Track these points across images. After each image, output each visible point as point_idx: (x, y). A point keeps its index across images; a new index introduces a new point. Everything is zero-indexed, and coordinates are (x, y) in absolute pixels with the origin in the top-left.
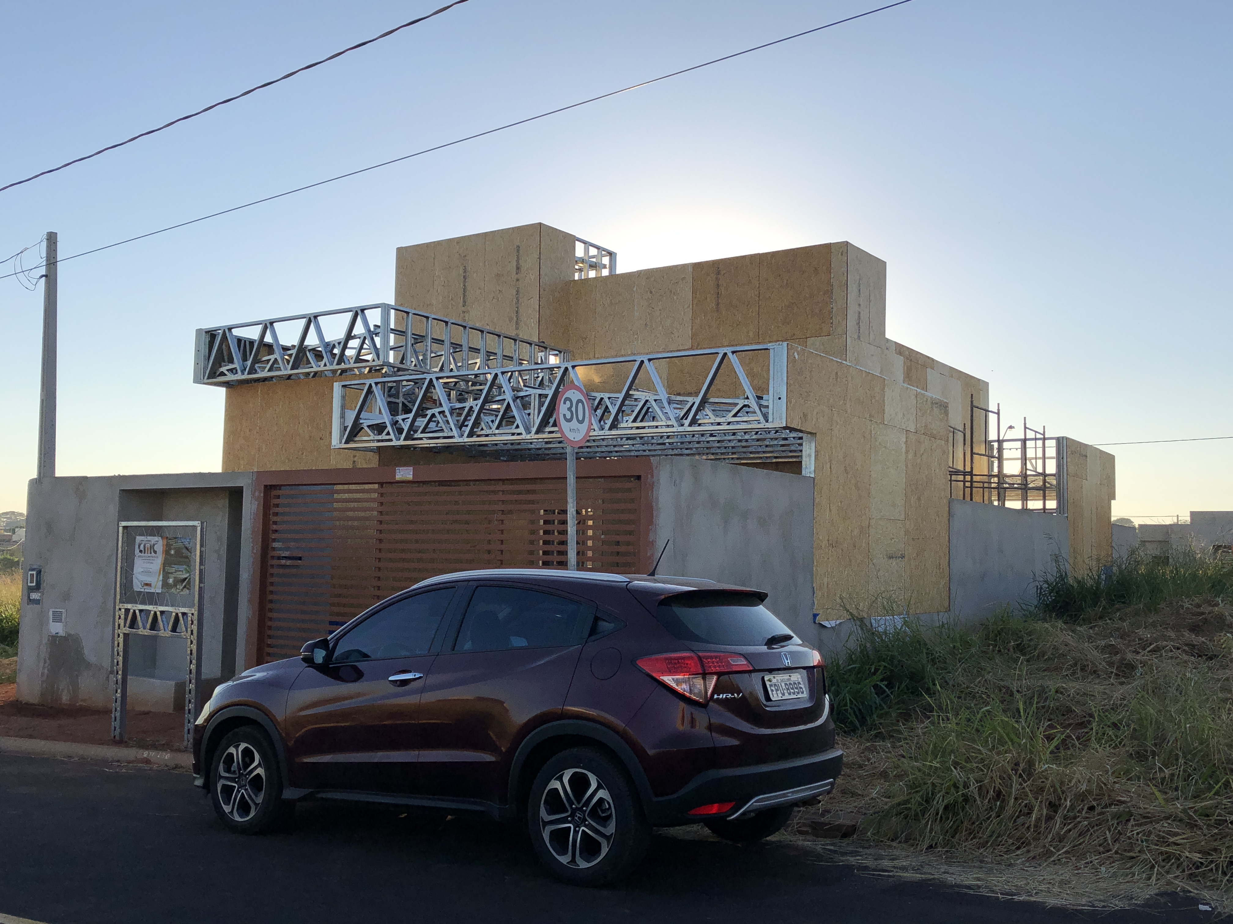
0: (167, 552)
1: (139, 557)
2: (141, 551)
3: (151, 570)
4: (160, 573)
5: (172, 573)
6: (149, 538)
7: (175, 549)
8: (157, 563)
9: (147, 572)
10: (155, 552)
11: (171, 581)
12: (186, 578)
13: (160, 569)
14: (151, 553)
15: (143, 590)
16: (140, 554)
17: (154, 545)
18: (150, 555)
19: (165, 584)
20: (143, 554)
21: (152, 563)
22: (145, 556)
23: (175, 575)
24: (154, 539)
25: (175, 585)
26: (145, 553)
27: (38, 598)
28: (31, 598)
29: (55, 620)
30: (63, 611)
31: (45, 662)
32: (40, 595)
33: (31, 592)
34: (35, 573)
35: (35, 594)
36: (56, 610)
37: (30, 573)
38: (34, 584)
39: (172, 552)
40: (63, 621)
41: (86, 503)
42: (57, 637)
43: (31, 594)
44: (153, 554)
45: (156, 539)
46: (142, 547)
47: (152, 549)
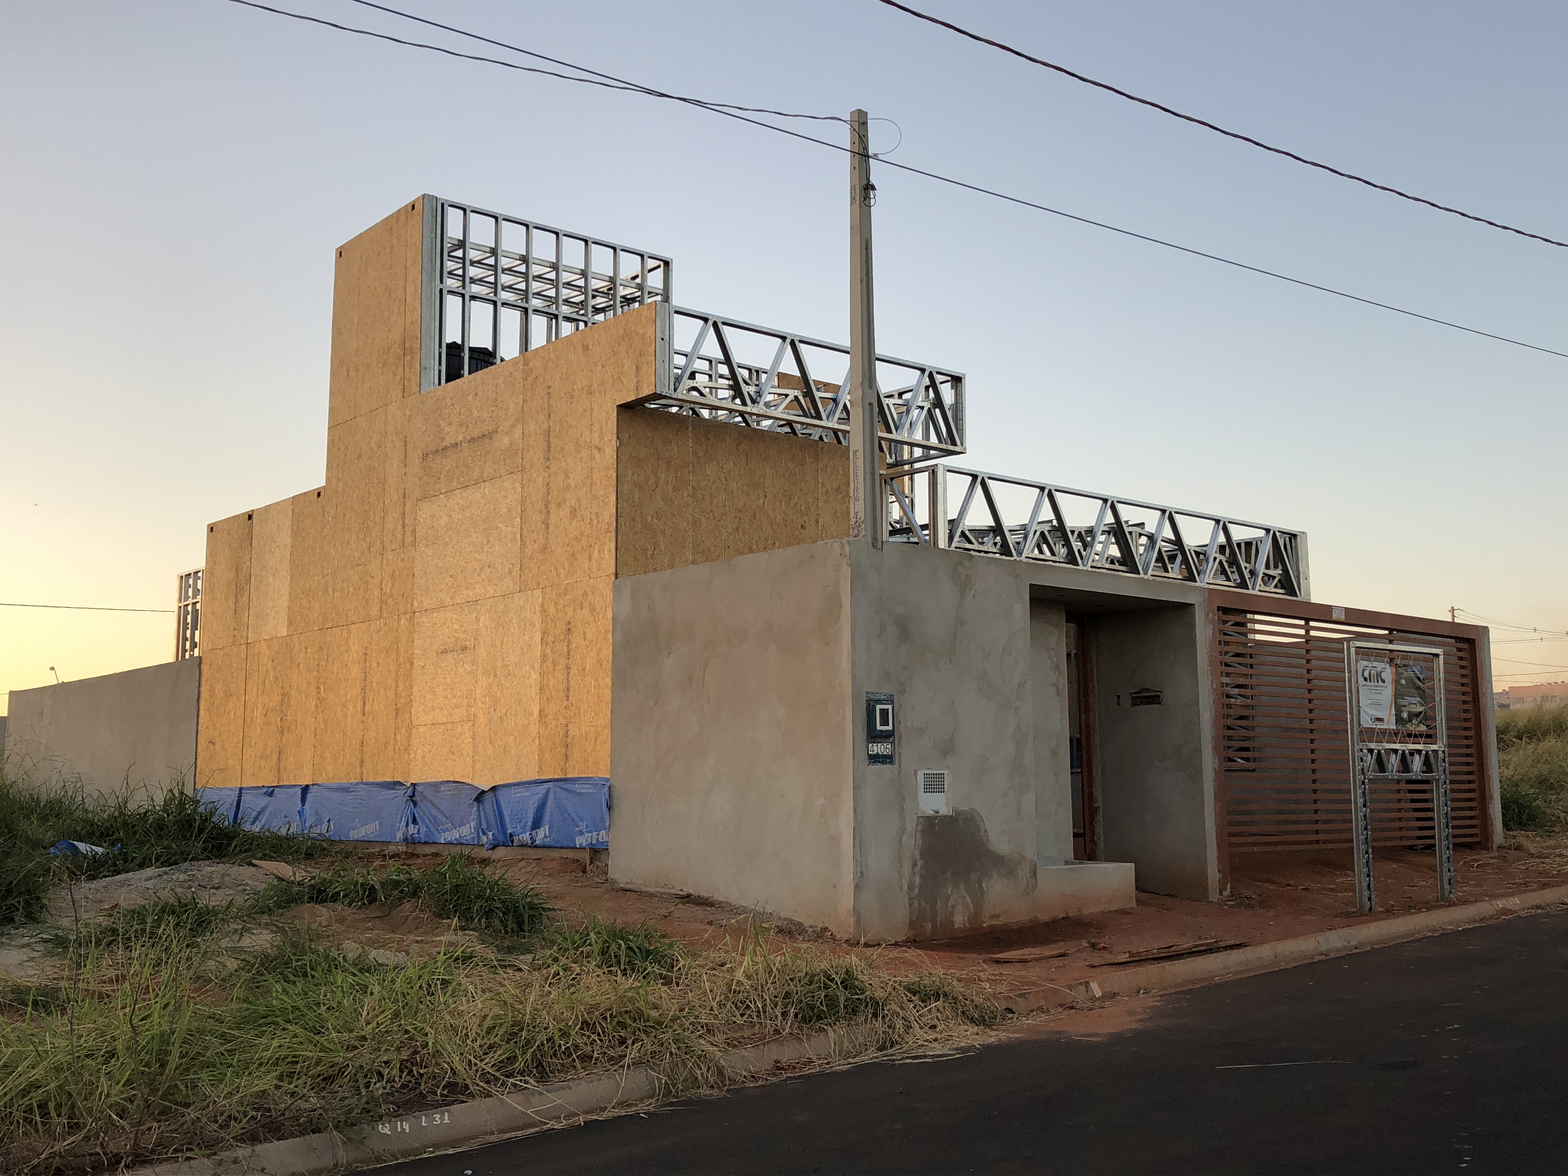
0: (1397, 682)
1: (1363, 686)
2: (1365, 679)
3: (1381, 702)
4: (1391, 707)
5: (1404, 706)
6: (1375, 664)
7: (1405, 679)
8: (1387, 692)
9: (1376, 704)
10: (1383, 681)
11: (1405, 715)
12: (1421, 713)
13: (1392, 702)
14: (1378, 682)
15: (1374, 726)
16: (1365, 683)
17: (1381, 672)
18: (1376, 684)
19: (1399, 720)
20: (1368, 683)
21: (1381, 694)
22: (1371, 686)
23: (1407, 709)
24: (1380, 666)
25: (1410, 720)
26: (1370, 682)
27: (885, 753)
28: (870, 753)
29: (929, 789)
30: (945, 772)
31: (915, 865)
32: (889, 746)
33: (871, 743)
34: (889, 707)
35: (879, 745)
36: (930, 772)
37: (879, 707)
38: (890, 728)
39: (1403, 682)
40: (945, 790)
41: (974, 597)
42: (936, 818)
43: (870, 745)
44: (1380, 683)
45: (1383, 665)
46: (1366, 674)
47: (1379, 677)
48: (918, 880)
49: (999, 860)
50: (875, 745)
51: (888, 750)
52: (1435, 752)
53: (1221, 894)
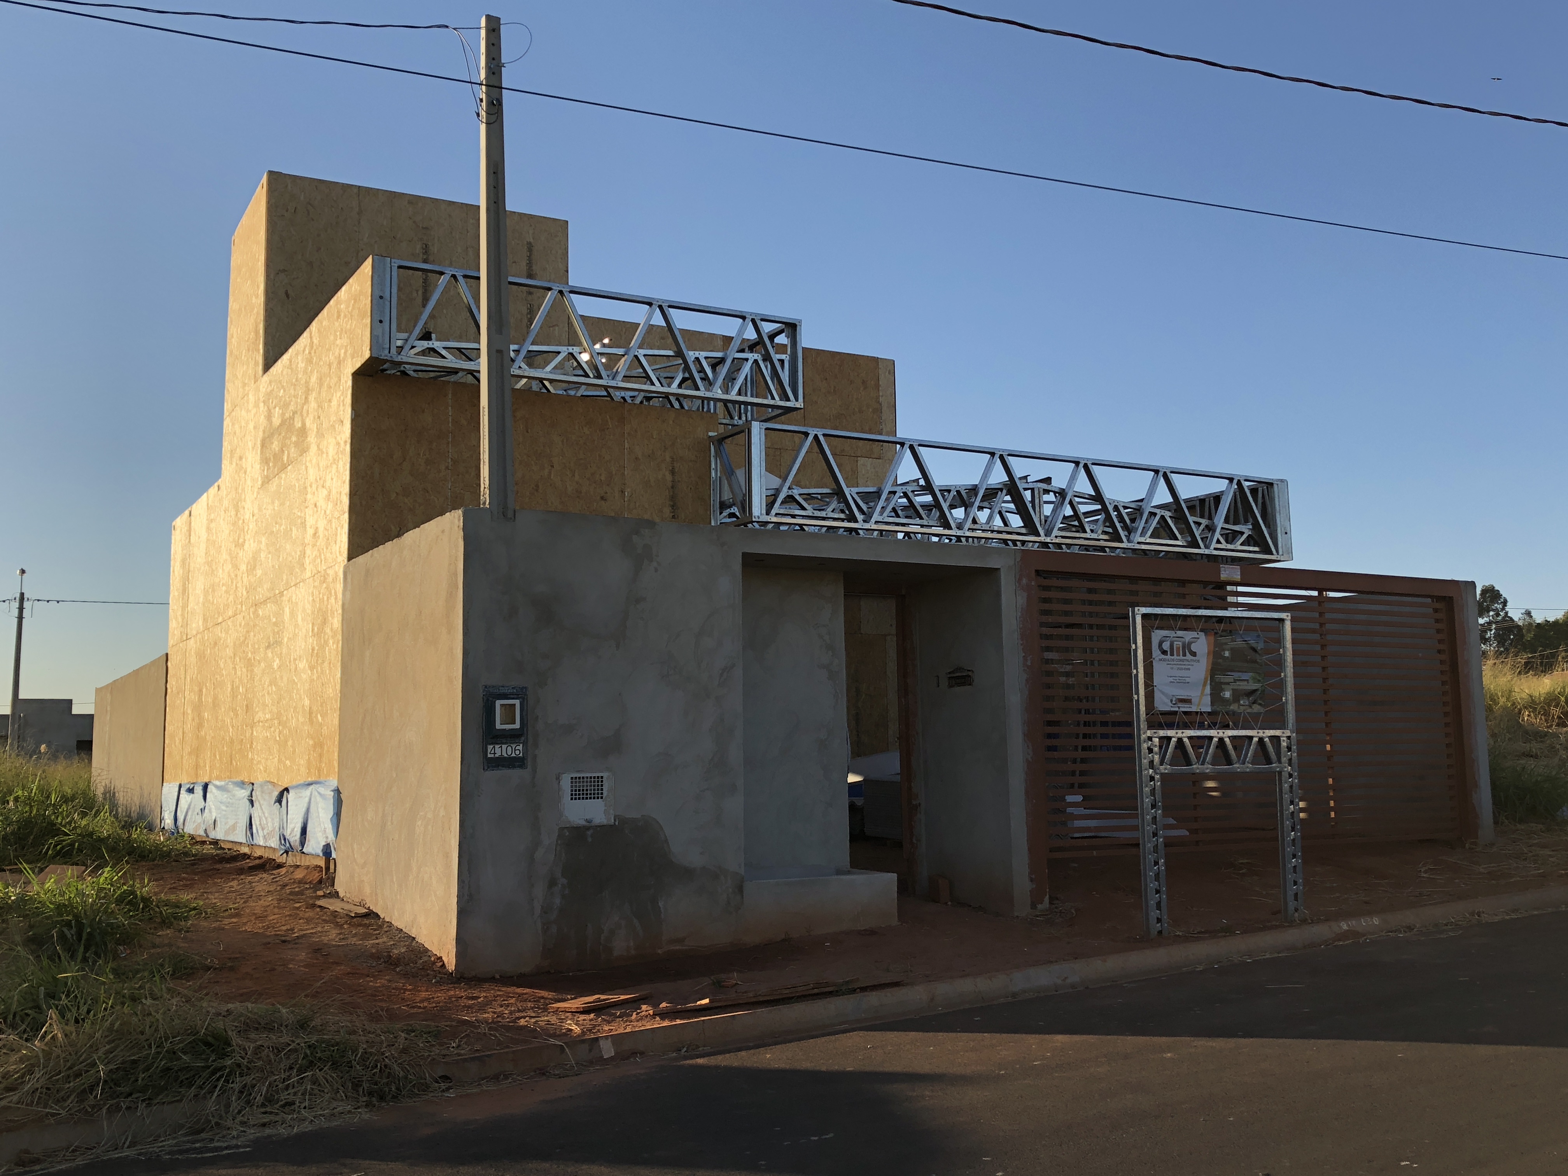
0: (1215, 654)
1: (1160, 660)
3: (1188, 680)
4: (1205, 685)
5: (1228, 684)
6: (1180, 633)
7: (1230, 649)
8: (1199, 669)
9: (1181, 683)
10: (1194, 654)
11: (1228, 694)
12: (1255, 691)
13: (1206, 679)
14: (1184, 655)
15: (1177, 709)
16: (1163, 656)
17: (1190, 644)
18: (1181, 657)
19: (1218, 700)
20: (1168, 657)
21: (1189, 669)
22: (1173, 660)
23: (1231, 686)
25: (1236, 700)
26: (1172, 655)
27: (513, 755)
28: (489, 756)
29: (578, 794)
30: (605, 775)
31: (552, 883)
32: (520, 747)
33: (492, 744)
34: (517, 702)
35: (504, 747)
36: (581, 775)
37: (498, 703)
38: (517, 725)
39: (1227, 654)
40: (604, 795)
41: (656, 570)
42: (588, 828)
43: (490, 747)
44: (1189, 656)
45: (1193, 634)
46: (1166, 646)
47: (1187, 649)
48: (557, 901)
49: (687, 874)
50: (497, 746)
51: (517, 752)
52: (1276, 739)
53: (1033, 906)
